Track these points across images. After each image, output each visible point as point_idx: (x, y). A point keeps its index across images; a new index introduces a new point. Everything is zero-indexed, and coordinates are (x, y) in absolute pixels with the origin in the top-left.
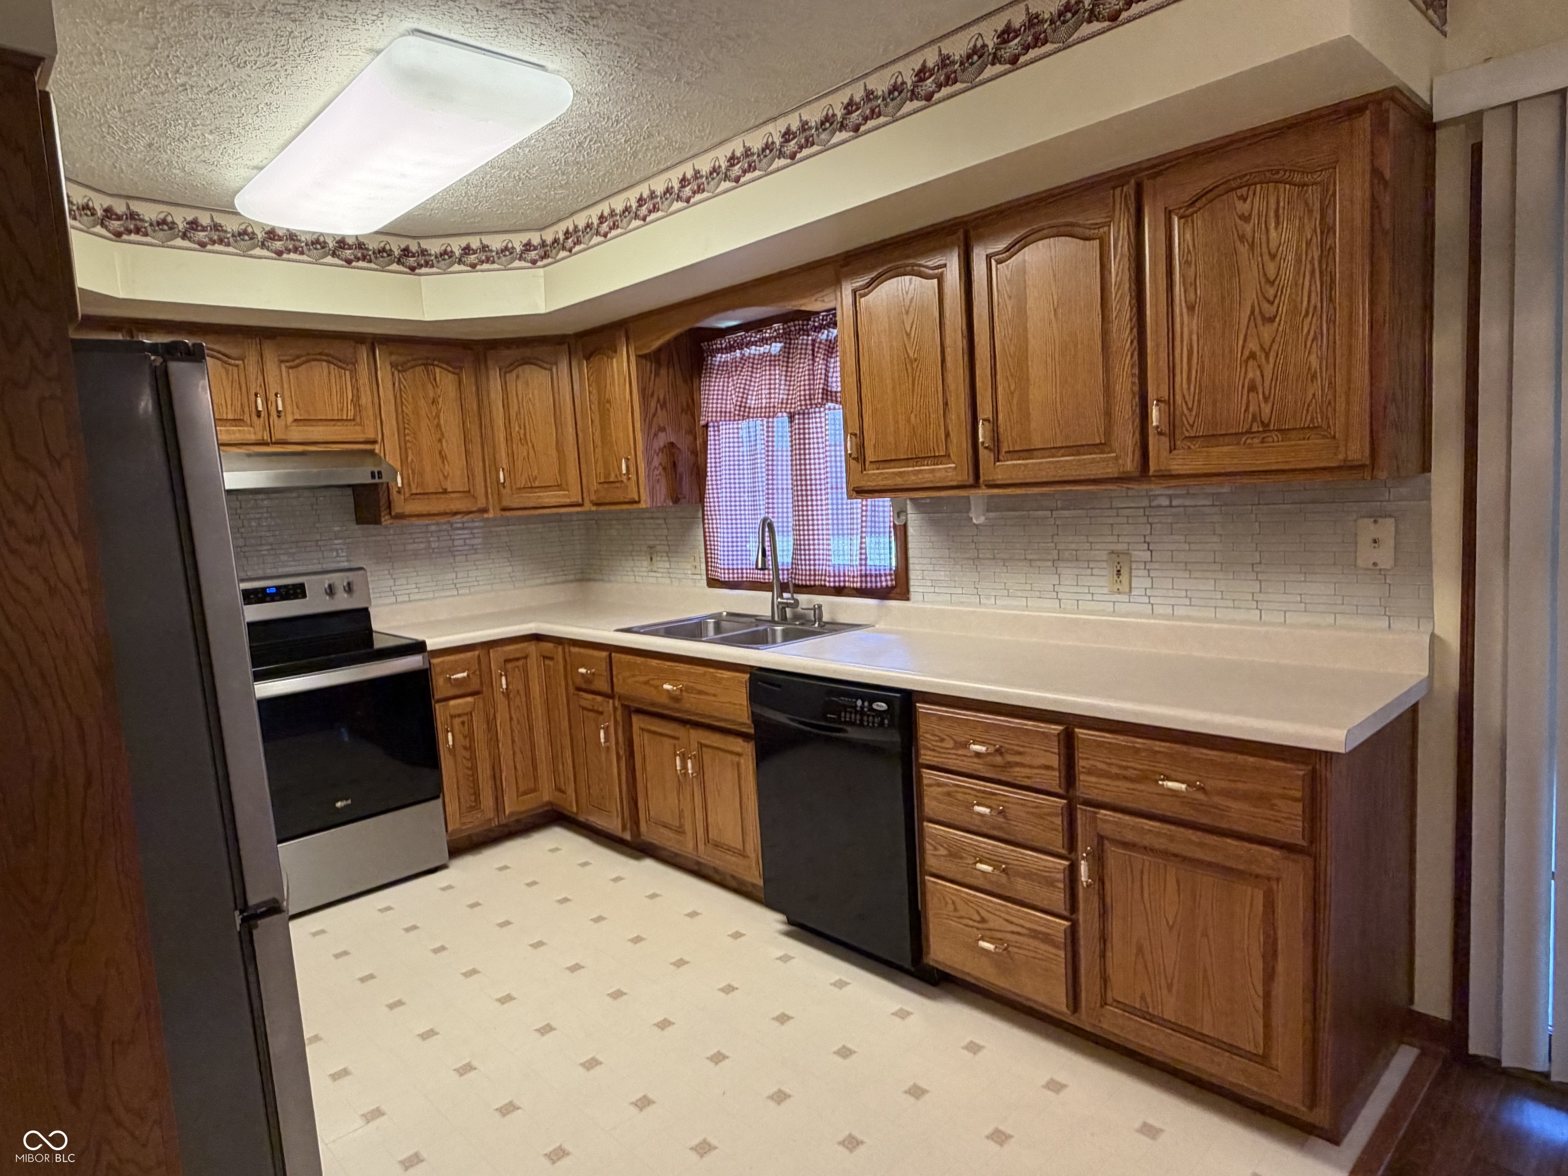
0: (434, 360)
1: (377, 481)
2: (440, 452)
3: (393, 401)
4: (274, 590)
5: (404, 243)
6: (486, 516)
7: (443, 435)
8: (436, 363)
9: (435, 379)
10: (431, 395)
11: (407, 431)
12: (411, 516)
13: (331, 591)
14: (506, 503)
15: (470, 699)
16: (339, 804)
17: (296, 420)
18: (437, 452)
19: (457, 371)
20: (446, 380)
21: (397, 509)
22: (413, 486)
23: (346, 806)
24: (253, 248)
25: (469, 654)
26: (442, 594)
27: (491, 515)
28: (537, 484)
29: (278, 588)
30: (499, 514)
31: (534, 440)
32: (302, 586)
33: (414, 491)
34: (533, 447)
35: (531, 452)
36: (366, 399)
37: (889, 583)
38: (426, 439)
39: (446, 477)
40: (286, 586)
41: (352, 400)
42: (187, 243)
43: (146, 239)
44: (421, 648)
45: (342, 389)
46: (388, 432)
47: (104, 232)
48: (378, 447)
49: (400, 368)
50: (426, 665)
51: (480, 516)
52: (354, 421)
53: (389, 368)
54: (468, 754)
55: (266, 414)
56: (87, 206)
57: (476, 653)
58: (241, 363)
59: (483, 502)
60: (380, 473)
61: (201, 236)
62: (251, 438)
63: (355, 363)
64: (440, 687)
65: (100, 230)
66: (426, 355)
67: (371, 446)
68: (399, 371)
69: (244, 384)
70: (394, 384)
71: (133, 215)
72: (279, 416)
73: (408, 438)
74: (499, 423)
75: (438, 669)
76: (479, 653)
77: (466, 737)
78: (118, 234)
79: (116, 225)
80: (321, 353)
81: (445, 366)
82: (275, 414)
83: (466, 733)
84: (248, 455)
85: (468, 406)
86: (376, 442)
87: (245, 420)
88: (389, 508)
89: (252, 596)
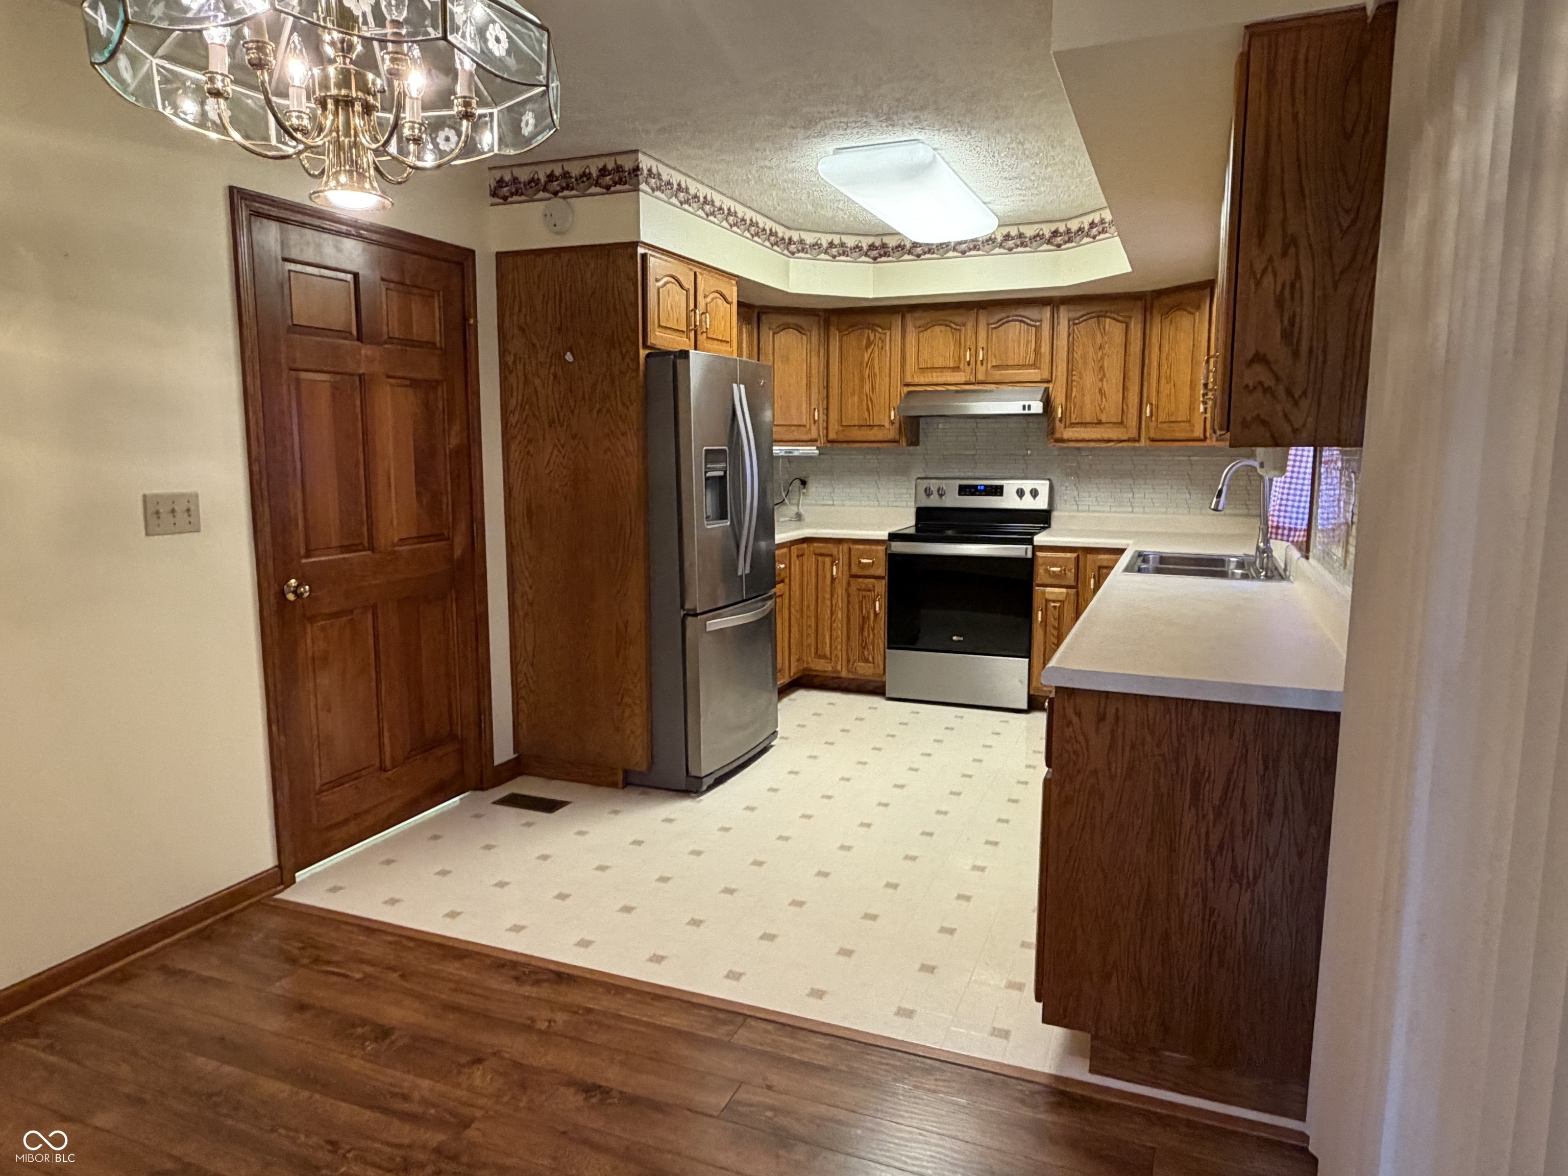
0: (1107, 312)
1: (1027, 412)
2: (1100, 390)
3: (1065, 349)
4: (982, 488)
5: (1053, 227)
6: (1137, 444)
7: (1104, 375)
8: (1109, 314)
9: (1104, 329)
10: (1099, 341)
11: (1074, 372)
12: (1069, 441)
13: (1021, 493)
14: (1152, 435)
15: (1064, 590)
16: (955, 638)
17: (993, 367)
18: (1097, 390)
19: (1127, 320)
20: (1114, 329)
21: (1058, 435)
22: (1073, 416)
23: (959, 641)
24: (947, 252)
25: (1068, 555)
26: (1118, 509)
27: (1143, 443)
28: (1173, 419)
29: (986, 486)
30: (1148, 442)
31: (1175, 380)
32: (1002, 487)
33: (1073, 421)
34: (1174, 387)
35: (1173, 390)
36: (1045, 348)
37: (1301, 539)
38: (1089, 379)
39: (1102, 411)
40: (991, 486)
41: (1035, 350)
42: (911, 257)
43: (890, 259)
44: (1030, 542)
45: (1028, 342)
46: (1059, 374)
47: (867, 259)
48: (1051, 386)
49: (1077, 321)
50: (1030, 555)
51: (1131, 444)
52: (1034, 366)
53: (1066, 323)
54: (1055, 633)
55: (973, 362)
56: (857, 247)
57: (1075, 555)
58: (963, 328)
59: (1133, 433)
60: (1029, 407)
61: (919, 250)
62: (963, 380)
63: (1040, 321)
64: (1041, 574)
65: (863, 259)
66: (1099, 309)
67: (1046, 385)
68: (1074, 324)
69: (963, 342)
70: (1069, 336)
71: (884, 246)
72: (982, 364)
73: (1074, 378)
74: (1155, 364)
75: (1040, 561)
76: (1078, 556)
77: (1055, 619)
78: (875, 259)
79: (875, 253)
80: (1017, 316)
81: (1116, 316)
82: (979, 363)
83: (1057, 616)
84: (957, 392)
85: (1132, 350)
86: (1048, 382)
87: (961, 367)
88: (1053, 433)
89: (968, 490)
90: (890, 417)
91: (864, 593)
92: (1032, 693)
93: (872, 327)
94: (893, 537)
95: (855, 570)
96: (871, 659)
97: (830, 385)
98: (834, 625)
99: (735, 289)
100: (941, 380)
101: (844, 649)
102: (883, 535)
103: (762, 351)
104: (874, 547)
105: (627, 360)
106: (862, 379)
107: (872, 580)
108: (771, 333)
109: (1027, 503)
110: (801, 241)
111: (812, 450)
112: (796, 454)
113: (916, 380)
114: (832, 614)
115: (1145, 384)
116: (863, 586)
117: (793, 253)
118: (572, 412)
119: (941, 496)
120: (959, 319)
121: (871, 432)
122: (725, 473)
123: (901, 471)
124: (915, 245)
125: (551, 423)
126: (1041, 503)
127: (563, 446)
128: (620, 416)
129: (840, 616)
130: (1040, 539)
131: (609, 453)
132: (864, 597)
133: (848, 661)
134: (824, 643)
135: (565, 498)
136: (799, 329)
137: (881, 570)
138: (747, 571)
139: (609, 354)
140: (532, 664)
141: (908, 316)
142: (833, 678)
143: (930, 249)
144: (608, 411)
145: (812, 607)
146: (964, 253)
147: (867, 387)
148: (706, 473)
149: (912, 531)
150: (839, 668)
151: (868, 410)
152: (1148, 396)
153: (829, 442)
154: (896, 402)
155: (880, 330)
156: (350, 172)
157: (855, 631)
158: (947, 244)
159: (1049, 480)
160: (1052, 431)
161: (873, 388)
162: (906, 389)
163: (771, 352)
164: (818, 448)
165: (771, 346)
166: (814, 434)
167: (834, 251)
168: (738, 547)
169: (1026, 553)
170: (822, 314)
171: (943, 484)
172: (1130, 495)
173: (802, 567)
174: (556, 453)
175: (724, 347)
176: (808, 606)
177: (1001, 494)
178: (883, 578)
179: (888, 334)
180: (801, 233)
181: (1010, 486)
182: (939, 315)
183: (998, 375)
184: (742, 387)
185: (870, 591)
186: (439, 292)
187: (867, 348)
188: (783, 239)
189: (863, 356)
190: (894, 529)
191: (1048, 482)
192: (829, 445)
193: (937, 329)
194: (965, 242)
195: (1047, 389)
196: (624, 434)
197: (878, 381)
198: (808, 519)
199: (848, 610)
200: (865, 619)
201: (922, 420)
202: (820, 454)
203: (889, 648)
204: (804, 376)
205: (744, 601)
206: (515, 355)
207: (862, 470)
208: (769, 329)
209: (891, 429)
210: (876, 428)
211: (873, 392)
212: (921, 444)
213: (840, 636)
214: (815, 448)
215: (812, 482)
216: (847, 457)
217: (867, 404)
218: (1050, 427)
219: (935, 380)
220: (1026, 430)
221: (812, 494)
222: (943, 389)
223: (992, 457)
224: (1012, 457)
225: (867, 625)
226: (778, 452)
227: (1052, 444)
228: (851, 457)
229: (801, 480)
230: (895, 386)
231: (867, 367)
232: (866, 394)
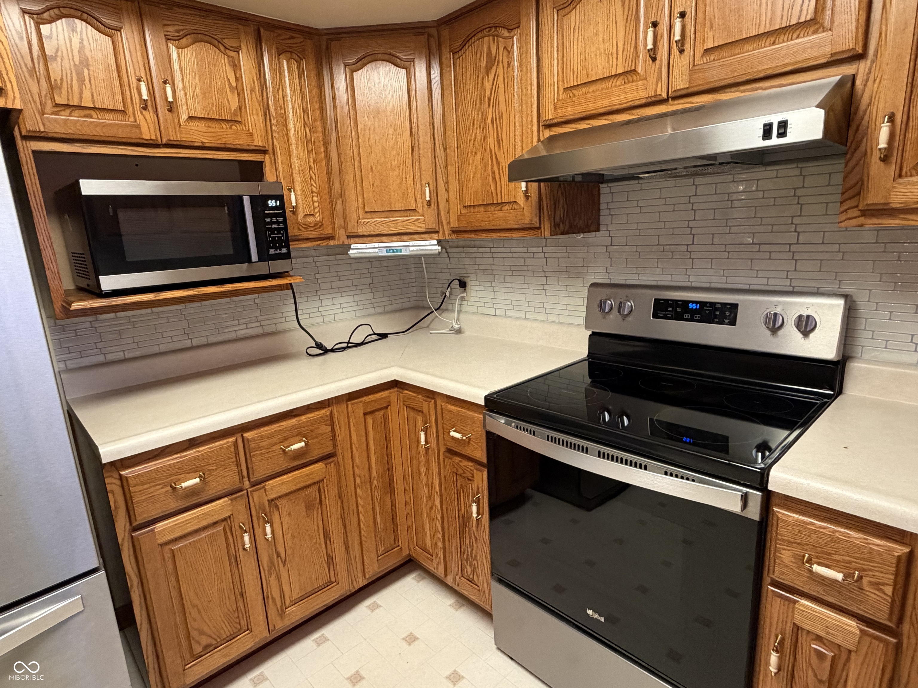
1: (775, 141)
4: (697, 306)
12: (910, 211)
13: (775, 322)
15: (851, 624)
16: (590, 612)
21: (873, 198)
23: (597, 622)
29: (702, 304)
32: (735, 306)
40: (712, 304)
44: (759, 477)
46: (891, 29)
48: (859, 69)
52: (814, 22)
55: (661, 52)
60: (783, 125)
62: (644, 95)
67: (848, 70)
72: (682, 51)
75: (784, 532)
82: (675, 50)
86: (859, 56)
87: (639, 70)
88: (859, 194)
89: (670, 309)
91: (462, 480)
93: (492, 31)
95: (450, 443)
96: (475, 580)
97: (448, 144)
100: (601, 105)
104: (467, 415)
106: (483, 127)
107: (470, 463)
108: (347, 71)
111: (429, 246)
112: (404, 252)
113: (563, 113)
116: (461, 470)
119: (624, 316)
121: (500, 214)
129: (438, 502)
132: (462, 486)
133: (450, 572)
134: (424, 529)
136: (393, 59)
137: (479, 453)
145: (410, 478)
147: (491, 141)
150: (441, 572)
151: (494, 178)
153: (451, 232)
155: (505, 32)
157: (456, 531)
159: (846, 297)
161: (499, 140)
162: (547, 133)
164: (439, 242)
166: (430, 223)
170: (432, 29)
176: (404, 476)
178: (482, 464)
179: (517, 36)
183: (716, 69)
185: (468, 479)
187: (488, 72)
189: (484, 88)
191: (840, 302)
192: (454, 237)
195: (846, 81)
200: (465, 520)
203: (493, 577)
204: (407, 134)
207: (526, 268)
208: (346, 65)
209: (525, 208)
210: (506, 208)
211: (499, 147)
212: (602, 228)
213: (440, 529)
214: (435, 242)
215: (473, 283)
216: (507, 250)
217: (492, 168)
218: (851, 181)
219: (592, 107)
220: (799, 192)
221: (472, 299)
222: (607, 122)
223: (723, 248)
224: (764, 248)
225: (467, 529)
226: (376, 250)
227: (854, 222)
228: (513, 250)
229: (459, 281)
230: (529, 131)
231: (489, 105)
232: (491, 150)
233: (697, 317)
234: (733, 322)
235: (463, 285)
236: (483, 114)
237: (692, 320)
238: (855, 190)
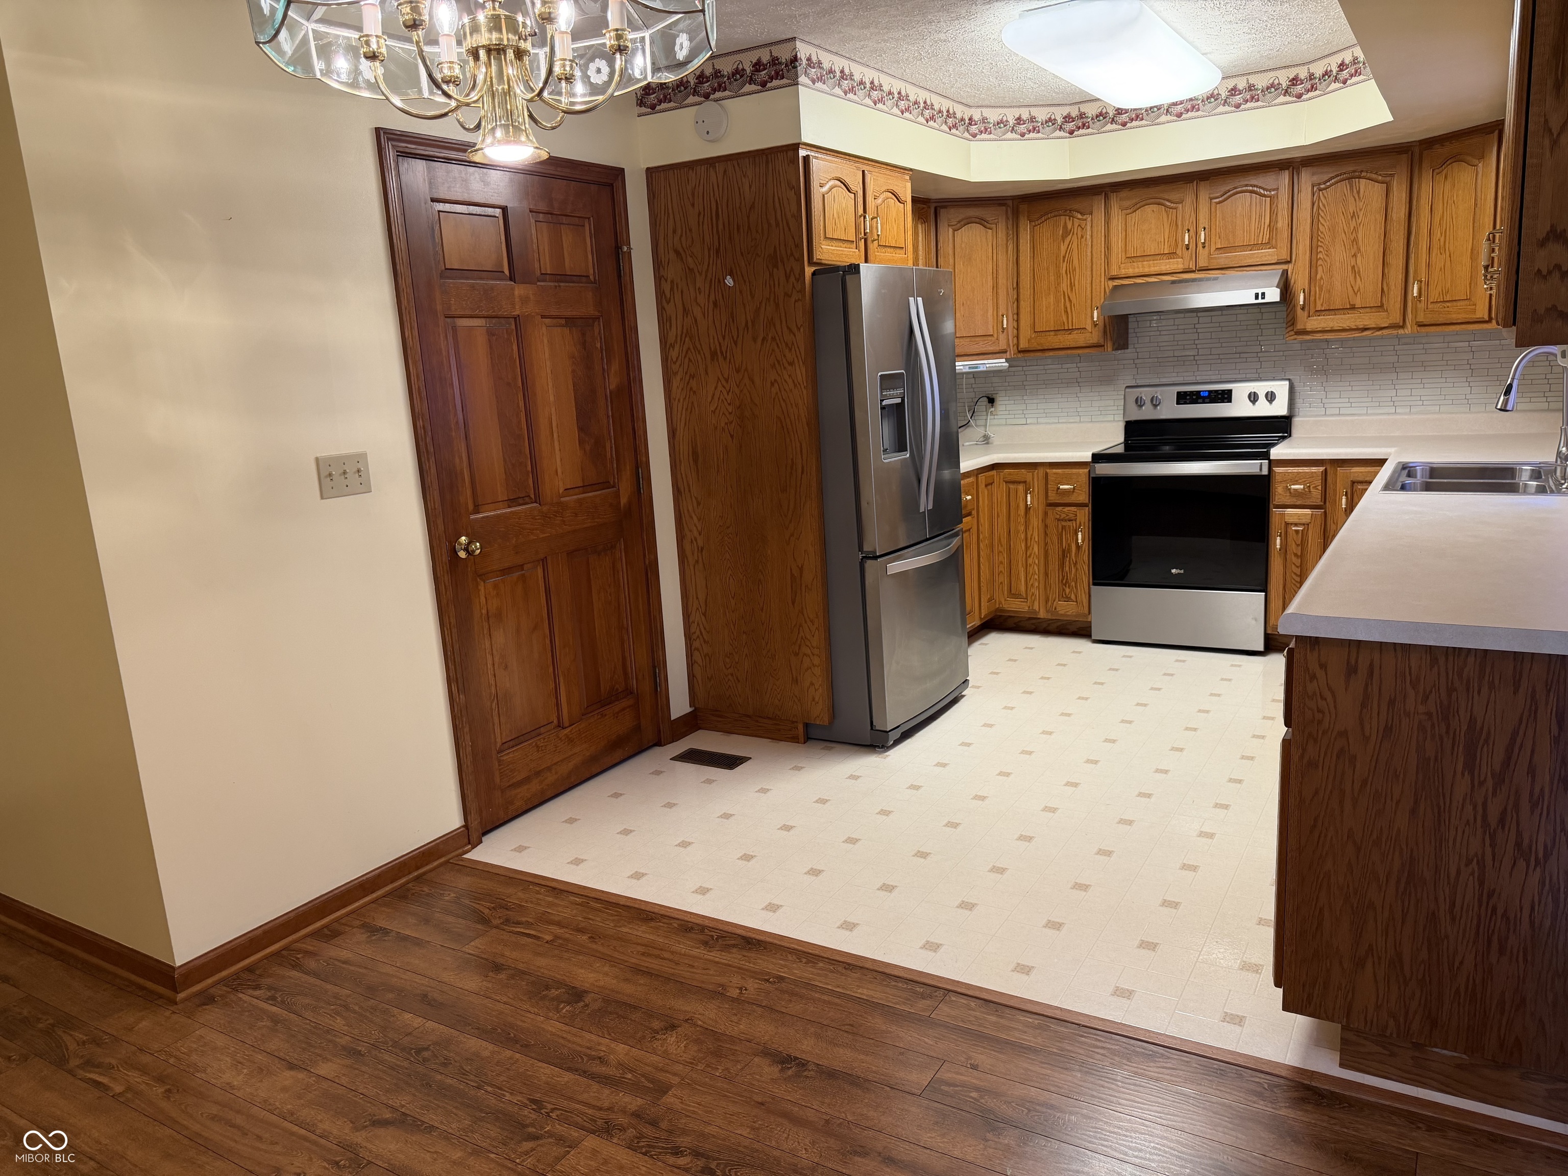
0: (1362, 171)
1: (1260, 301)
2: (1353, 267)
3: (1309, 221)
4: (1207, 394)
5: (1292, 73)
6: (1401, 331)
7: (1359, 249)
8: (1364, 174)
9: (1358, 192)
10: (1352, 208)
11: (1320, 249)
12: (1314, 332)
13: (1253, 398)
14: (1421, 318)
15: (1308, 511)
16: (1174, 571)
17: (1217, 249)
18: (1350, 268)
19: (1388, 179)
20: (1371, 192)
21: (1299, 326)
22: (1319, 303)
24: (1159, 116)
26: (1377, 411)
27: (1408, 330)
28: (1448, 297)
29: (1210, 392)
30: (1416, 328)
31: (1451, 248)
32: (1230, 391)
33: (1319, 308)
34: (1450, 257)
35: (1448, 263)
36: (1283, 222)
38: (1339, 254)
39: (1356, 294)
40: (1216, 391)
41: (1269, 225)
42: (1114, 126)
43: (1090, 130)
44: (1266, 456)
45: (1260, 216)
46: (1300, 252)
47: (1062, 134)
48: (1290, 267)
49: (1323, 186)
50: (1265, 472)
51: (1394, 332)
52: (1269, 244)
53: (1310, 189)
54: (1298, 562)
55: (1193, 246)
56: (1050, 120)
57: (1322, 469)
58: (1180, 206)
59: (1396, 318)
60: (1263, 294)
61: (1124, 117)
62: (1180, 267)
63: (1277, 189)
64: (1279, 493)
65: (1058, 133)
66: (1352, 169)
67: (1285, 267)
68: (1320, 190)
69: (1179, 223)
70: (1313, 204)
71: (1082, 115)
72: (1204, 247)
73: (1320, 256)
74: (1425, 231)
75: (1278, 478)
76: (1326, 469)
77: (1298, 545)
78: (1071, 132)
79: (1070, 126)
80: (1247, 185)
81: (1374, 176)
82: (1200, 246)
83: (1299, 542)
84: (1173, 282)
85: (1394, 216)
86: (1289, 262)
87: (1178, 253)
88: (1293, 324)
89: (1188, 397)
90: (1092, 317)
91: (1064, 523)
92: (1269, 632)
93: (1069, 213)
94: (1098, 458)
95: (1053, 497)
96: (1073, 597)
97: (1021, 285)
98: (1030, 561)
99: (909, 185)
100: (1153, 269)
101: (1042, 586)
102: (1086, 456)
103: (941, 252)
104: (1074, 471)
105: (792, 279)
106: (1058, 276)
107: (1073, 509)
108: (951, 230)
109: (1263, 409)
110: (984, 120)
111: (1000, 363)
112: (982, 368)
113: (1123, 272)
114: (1027, 548)
115: (1412, 256)
116: (1063, 516)
117: (974, 136)
118: (736, 343)
119: (1155, 406)
120: (1174, 196)
121: (1070, 337)
122: (903, 400)
123: (1106, 380)
124: (1119, 112)
125: (714, 355)
126: (1279, 408)
127: (727, 381)
128: (787, 344)
129: (1036, 549)
130: (1278, 452)
131: (776, 385)
132: (1063, 527)
133: (1047, 601)
134: (1018, 578)
135: (732, 436)
136: (982, 222)
137: (1083, 496)
138: (930, 507)
139: (771, 275)
140: (704, 614)
141: (1114, 198)
142: (1030, 619)
143: (1137, 115)
144: (773, 339)
145: (1004, 541)
146: (1179, 115)
147: (1064, 286)
148: (882, 401)
149: (1120, 449)
150: (1036, 607)
151: (1066, 312)
152: (1416, 271)
153: (1020, 352)
154: (1099, 300)
155: (1079, 216)
156: (506, 127)
157: (1054, 566)
158: (1159, 108)
159: (1289, 380)
160: (1291, 322)
161: (1072, 286)
162: (1112, 284)
163: (951, 252)
164: (1007, 361)
165: (951, 245)
166: (1002, 345)
167: (1022, 128)
168: (919, 481)
169: (1261, 469)
170: (1010, 203)
171: (1158, 392)
172: (1393, 393)
173: (991, 495)
174: (720, 388)
175: (899, 255)
176: (1000, 540)
177: (1229, 400)
178: (1085, 505)
179: (1089, 219)
180: (984, 110)
181: (1241, 391)
182: (1152, 191)
183: (1223, 259)
184: (920, 300)
185: (1070, 520)
186: (589, 218)
187: (1063, 239)
188: (962, 120)
189: (1059, 247)
190: (1097, 449)
191: (1287, 383)
192: (1020, 355)
193: (1148, 209)
194: (1181, 103)
195: (1285, 272)
196: (791, 364)
197: (1077, 278)
198: (996, 440)
199: (1046, 544)
200: (1065, 553)
201: (1131, 319)
202: (1009, 367)
203: (1094, 584)
204: (990, 278)
205: (927, 540)
206: (672, 282)
207: (1060, 381)
208: (949, 226)
209: (1093, 332)
210: (1075, 332)
211: (1072, 290)
212: (1130, 346)
213: (1037, 572)
214: (1004, 360)
215: (1001, 399)
216: (1042, 367)
217: (1064, 305)
218: (1290, 317)
219: (1147, 270)
220: (1260, 322)
221: (1001, 413)
222: (1156, 280)
223: (1217, 357)
224: (1242, 355)
225: (1068, 559)
226: (962, 367)
227: (1292, 338)
228: (1046, 367)
229: (988, 398)
230: (1098, 281)
231: (1064, 261)
232: (1064, 292)
233: (1207, 400)
234: (1230, 401)
235: (991, 401)
236: (1058, 267)
237: (1204, 402)
238: (1291, 323)
